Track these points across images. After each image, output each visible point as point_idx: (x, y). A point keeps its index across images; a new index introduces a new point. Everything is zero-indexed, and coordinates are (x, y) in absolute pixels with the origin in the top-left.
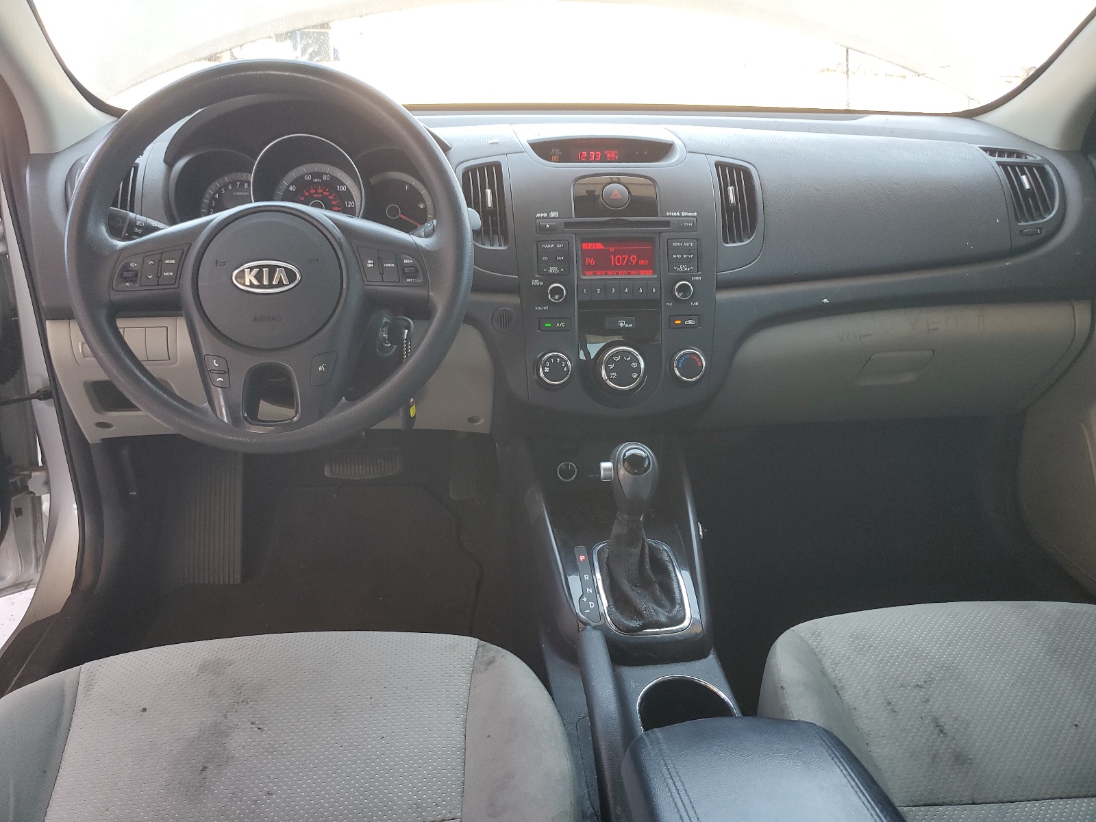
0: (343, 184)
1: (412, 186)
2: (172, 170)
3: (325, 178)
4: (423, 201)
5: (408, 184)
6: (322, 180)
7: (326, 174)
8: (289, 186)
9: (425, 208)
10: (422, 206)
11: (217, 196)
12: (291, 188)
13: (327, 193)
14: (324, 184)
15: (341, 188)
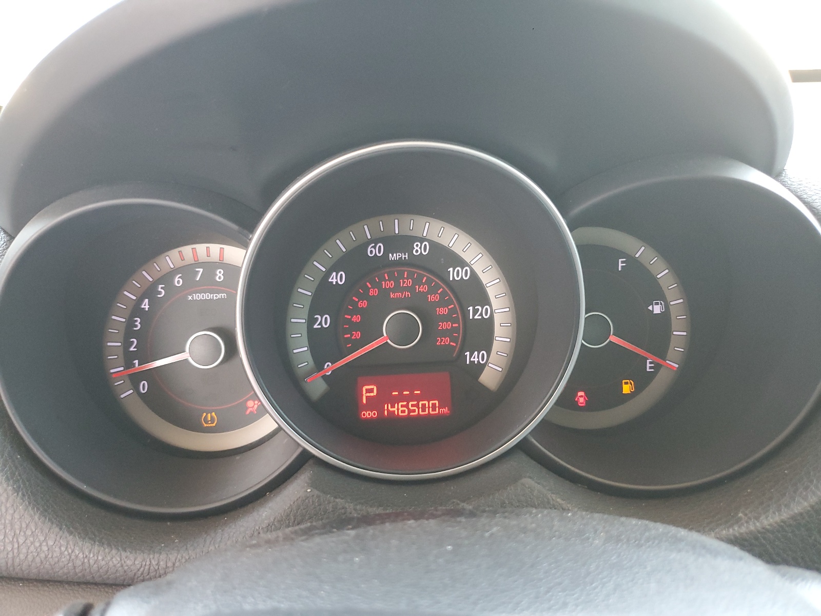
0: (462, 263)
1: (636, 260)
2: (11, 243)
3: (419, 249)
4: (659, 295)
5: (622, 254)
6: (411, 254)
7: (421, 240)
8: (328, 274)
9: (666, 315)
10: (657, 309)
11: (146, 305)
12: (334, 279)
13: (424, 289)
14: (415, 263)
15: (456, 274)
